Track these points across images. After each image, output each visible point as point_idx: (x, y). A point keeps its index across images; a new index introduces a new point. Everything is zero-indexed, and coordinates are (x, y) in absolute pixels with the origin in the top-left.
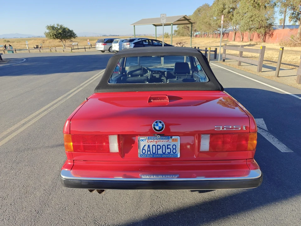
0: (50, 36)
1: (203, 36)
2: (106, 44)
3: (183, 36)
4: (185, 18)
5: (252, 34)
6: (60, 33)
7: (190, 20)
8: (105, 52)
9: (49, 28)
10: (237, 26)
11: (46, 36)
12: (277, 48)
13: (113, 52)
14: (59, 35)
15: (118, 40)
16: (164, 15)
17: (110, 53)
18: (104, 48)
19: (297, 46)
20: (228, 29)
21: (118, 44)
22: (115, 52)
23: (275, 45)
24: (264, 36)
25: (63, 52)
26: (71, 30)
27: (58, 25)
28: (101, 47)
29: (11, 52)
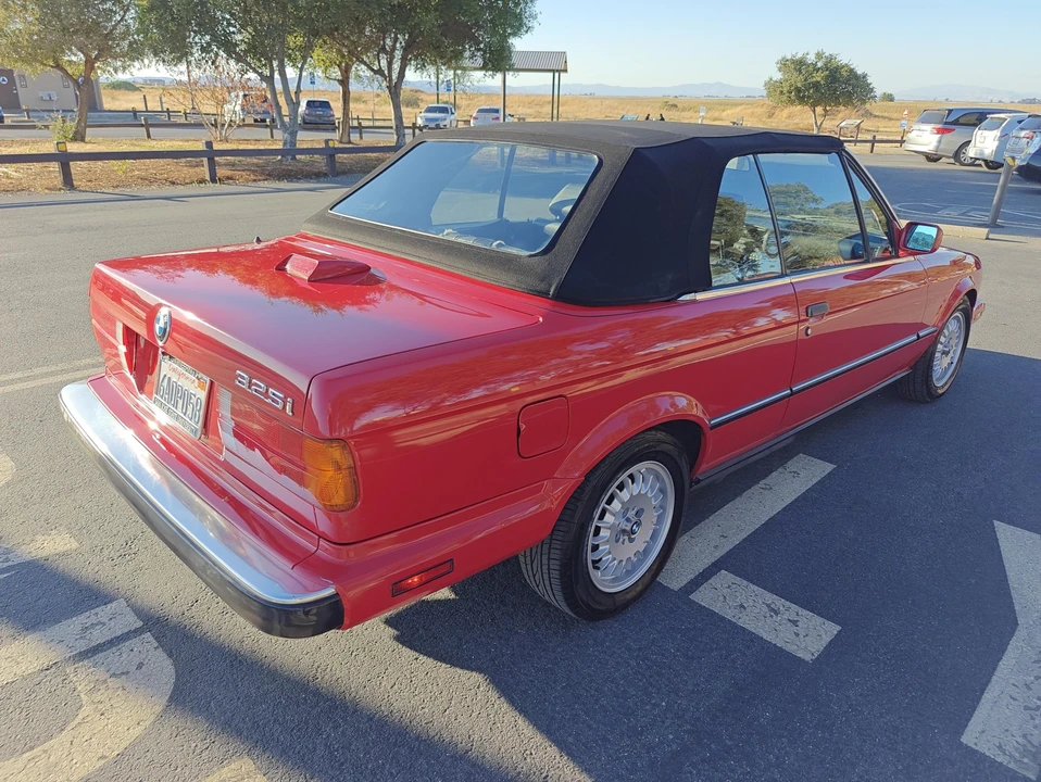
0: (781, 92)
2: (949, 131)
6: (816, 85)
8: (943, 160)
9: (785, 65)
11: (770, 94)
13: (972, 165)
14: (809, 90)
15: (1002, 116)
17: (958, 167)
18: (938, 147)
21: (997, 133)
22: (980, 165)
26: (859, 72)
27: (819, 55)
28: (925, 138)
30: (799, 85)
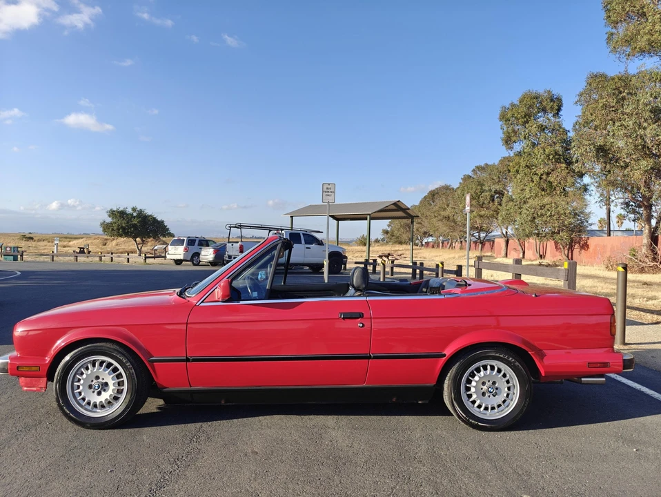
0: (113, 230)
1: (441, 244)
3: (401, 243)
4: (398, 206)
5: (542, 245)
6: (134, 226)
7: (408, 211)
9: (112, 213)
10: (510, 228)
11: (104, 230)
12: (602, 276)
14: (130, 229)
16: (329, 187)
19: (645, 272)
20: (492, 234)
23: (595, 267)
24: (569, 251)
25: (126, 263)
26: (159, 220)
27: (134, 209)
29: (12, 257)
30: (124, 225)
